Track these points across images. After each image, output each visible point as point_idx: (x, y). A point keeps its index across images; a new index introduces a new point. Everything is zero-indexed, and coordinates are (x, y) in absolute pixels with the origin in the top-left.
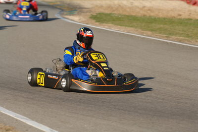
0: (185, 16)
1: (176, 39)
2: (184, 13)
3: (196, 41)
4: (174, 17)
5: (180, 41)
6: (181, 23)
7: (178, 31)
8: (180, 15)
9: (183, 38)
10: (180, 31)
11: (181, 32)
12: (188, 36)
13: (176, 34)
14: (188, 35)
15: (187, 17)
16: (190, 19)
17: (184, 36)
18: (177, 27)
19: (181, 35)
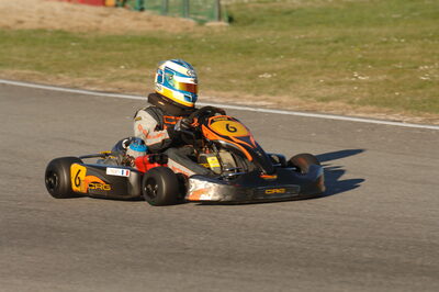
0: (31, 23)
1: (14, 75)
2: (30, 17)
3: (58, 78)
4: (8, 27)
5: (23, 80)
6: (23, 40)
7: (17, 58)
8: (21, 22)
9: (29, 72)
10: (21, 56)
11: (24, 60)
12: (39, 67)
13: (14, 64)
14: (39, 64)
15: (36, 26)
16: (43, 31)
17: (29, 68)
18: (15, 50)
19: (23, 65)
